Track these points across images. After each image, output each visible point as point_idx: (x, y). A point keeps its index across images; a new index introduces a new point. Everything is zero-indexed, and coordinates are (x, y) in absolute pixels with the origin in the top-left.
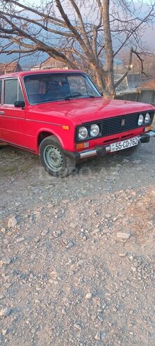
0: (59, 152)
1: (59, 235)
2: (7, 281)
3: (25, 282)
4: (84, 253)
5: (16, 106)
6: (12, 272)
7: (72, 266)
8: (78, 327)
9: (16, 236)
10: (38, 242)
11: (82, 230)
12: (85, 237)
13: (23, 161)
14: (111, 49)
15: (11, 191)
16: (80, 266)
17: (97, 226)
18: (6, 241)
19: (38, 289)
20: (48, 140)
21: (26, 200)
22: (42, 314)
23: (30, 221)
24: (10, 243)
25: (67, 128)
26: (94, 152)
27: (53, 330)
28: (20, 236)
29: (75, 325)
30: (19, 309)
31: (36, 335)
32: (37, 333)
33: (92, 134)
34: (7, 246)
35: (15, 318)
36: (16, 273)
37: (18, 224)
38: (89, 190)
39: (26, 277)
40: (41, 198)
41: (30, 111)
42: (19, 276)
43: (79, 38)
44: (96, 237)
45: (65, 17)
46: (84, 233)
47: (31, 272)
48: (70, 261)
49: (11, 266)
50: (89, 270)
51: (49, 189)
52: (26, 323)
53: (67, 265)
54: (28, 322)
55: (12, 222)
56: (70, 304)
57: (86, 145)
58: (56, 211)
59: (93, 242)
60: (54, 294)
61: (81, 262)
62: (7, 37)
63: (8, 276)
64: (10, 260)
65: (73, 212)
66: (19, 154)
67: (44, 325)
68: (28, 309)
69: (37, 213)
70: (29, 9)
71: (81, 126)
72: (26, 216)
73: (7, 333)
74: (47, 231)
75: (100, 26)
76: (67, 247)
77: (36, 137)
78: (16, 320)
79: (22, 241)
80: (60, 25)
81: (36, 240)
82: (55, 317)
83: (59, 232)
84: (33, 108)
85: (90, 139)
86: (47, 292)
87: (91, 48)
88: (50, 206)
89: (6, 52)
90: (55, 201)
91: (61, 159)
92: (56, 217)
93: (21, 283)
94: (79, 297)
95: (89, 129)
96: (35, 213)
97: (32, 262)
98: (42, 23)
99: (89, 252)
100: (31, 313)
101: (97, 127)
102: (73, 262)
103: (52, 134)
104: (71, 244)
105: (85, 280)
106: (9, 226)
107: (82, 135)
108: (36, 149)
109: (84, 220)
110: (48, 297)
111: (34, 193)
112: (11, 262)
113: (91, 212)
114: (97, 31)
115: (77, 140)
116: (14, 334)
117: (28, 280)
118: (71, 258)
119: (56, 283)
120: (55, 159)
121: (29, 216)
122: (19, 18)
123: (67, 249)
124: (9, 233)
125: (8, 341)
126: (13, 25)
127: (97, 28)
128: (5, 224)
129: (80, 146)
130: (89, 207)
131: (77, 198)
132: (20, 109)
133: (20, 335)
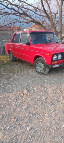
0: (43, 65)
1: (46, 99)
2: (27, 116)
3: (35, 117)
4: (58, 108)
5: (27, 44)
6: (28, 112)
7: (54, 113)
8: (61, 138)
9: (28, 97)
10: (37, 101)
11: (55, 98)
12: (57, 101)
13: (25, 66)
14: (62, 23)
15: (23, 79)
16: (57, 113)
17: (62, 97)
18: (24, 99)
19: (41, 120)
20: (39, 59)
21: (30, 83)
22: (45, 131)
23: (33, 92)
24: (26, 100)
25: (49, 55)
26: (58, 66)
27: (51, 138)
28: (29, 97)
29: (60, 138)
30: (34, 128)
31: (44, 140)
32: (44, 139)
33: (58, 58)
34: (24, 101)
35: (34, 131)
36: (30, 113)
37: (28, 92)
38: (55, 81)
39: (34, 115)
40: (36, 83)
41: (32, 47)
42: (32, 114)
43: (49, 18)
44: (62, 101)
45: (44, 9)
46: (56, 99)
47: (36, 113)
48: (53, 111)
49: (28, 109)
50: (62, 115)
51: (38, 79)
52: (38, 134)
53: (52, 112)
54: (39, 134)
55: (25, 91)
56: (56, 128)
57: (56, 62)
58: (43, 89)
59: (61, 103)
60: (48, 124)
61: (57, 111)
62: (19, 16)
63: (27, 114)
64: (27, 107)
65: (50, 90)
66: (23, 64)
67: (47, 136)
68: (38, 129)
69: (35, 89)
70: (30, 5)
71: (55, 54)
72: (31, 90)
73: (31, 137)
74: (40, 97)
75: (57, 13)
76: (50, 104)
77: (34, 58)
78: (34, 132)
79: (30, 100)
80: (41, 12)
81: (36, 100)
82: (51, 133)
83: (45, 98)
84: (33, 45)
85: (57, 60)
86: (45, 122)
87: (53, 22)
88: (40, 86)
89: (18, 22)
90: (42, 85)
91: (44, 67)
92: (43, 91)
93: (33, 117)
94: (59, 126)
95: (58, 56)
96: (34, 89)
97: (36, 109)
98: (34, 11)
99: (60, 107)
100: (40, 130)
101: (61, 55)
102: (54, 111)
103: (41, 57)
104: (51, 103)
105: (60, 119)
106: (24, 93)
107: (54, 58)
108: (33, 62)
109: (55, 94)
110: (46, 125)
111: (32, 80)
112: (28, 108)
113: (58, 91)
114: (56, 15)
115: (52, 60)
116: (34, 138)
117: (36, 116)
118: (53, 109)
119: (48, 119)
120: (41, 67)
121: (32, 90)
122: (26, 8)
123: (50, 105)
124: (25, 96)
125: (33, 140)
126: (23, 11)
127: (56, 14)
128: (22, 92)
129: (53, 63)
130: (57, 89)
131: (51, 84)
132: (28, 46)
133: (37, 139)
